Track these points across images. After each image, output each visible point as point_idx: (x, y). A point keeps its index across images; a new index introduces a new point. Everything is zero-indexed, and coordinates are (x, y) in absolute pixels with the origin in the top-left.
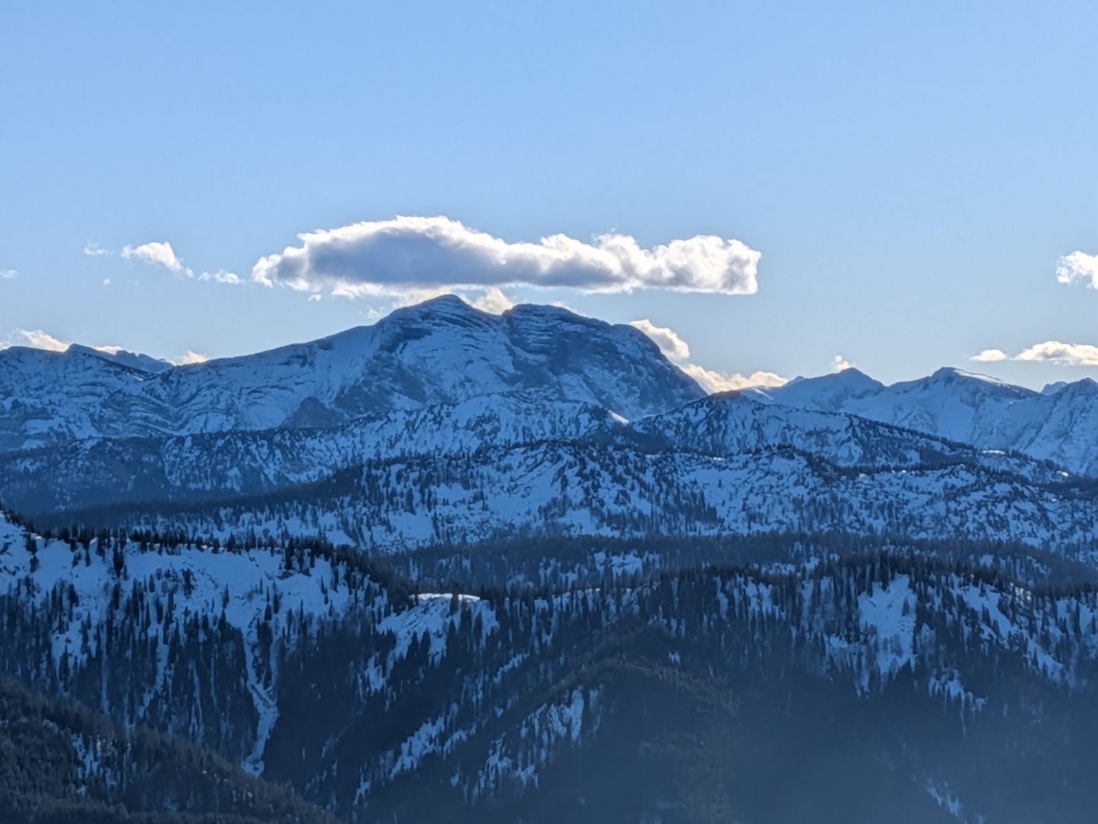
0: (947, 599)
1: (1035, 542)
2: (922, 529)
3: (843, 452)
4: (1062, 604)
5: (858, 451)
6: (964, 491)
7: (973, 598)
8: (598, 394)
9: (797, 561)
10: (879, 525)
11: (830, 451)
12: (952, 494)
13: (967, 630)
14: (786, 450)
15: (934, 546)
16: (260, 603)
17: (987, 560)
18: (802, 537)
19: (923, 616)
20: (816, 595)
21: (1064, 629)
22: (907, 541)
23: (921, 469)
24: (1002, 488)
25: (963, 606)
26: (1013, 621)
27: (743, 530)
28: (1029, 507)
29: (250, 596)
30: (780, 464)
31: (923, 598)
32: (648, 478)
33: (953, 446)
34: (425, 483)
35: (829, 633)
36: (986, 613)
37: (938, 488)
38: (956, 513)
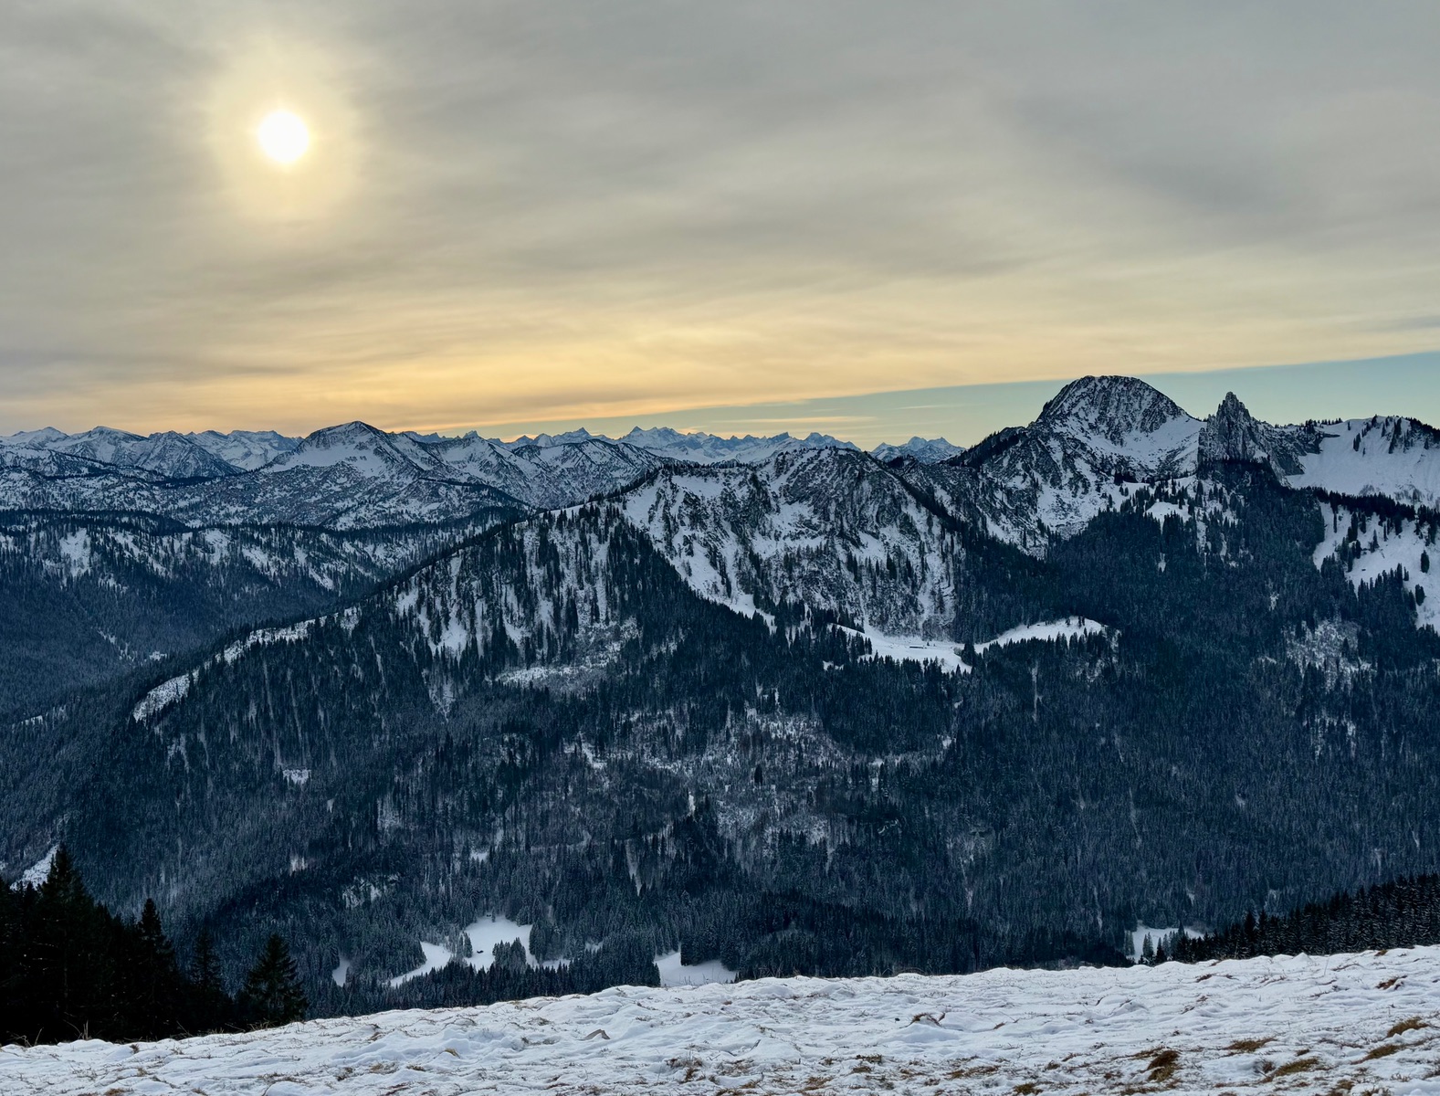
0: (107, 539)
1: (149, 510)
2: (90, 506)
3: (47, 469)
4: (165, 539)
5: (55, 469)
6: (113, 487)
7: (120, 538)
9: (25, 523)
10: (68, 505)
11: (41, 468)
12: (106, 488)
13: (117, 554)
14: (16, 468)
15: (98, 513)
17: (125, 519)
18: (27, 511)
19: (95, 548)
20: (37, 540)
21: (166, 551)
22: (84, 512)
23: (89, 476)
24: (131, 485)
25: (115, 542)
26: (140, 548)
28: (146, 493)
30: (14, 476)
31: (94, 539)
33: (105, 465)
35: (45, 558)
36: (127, 546)
37: (99, 485)
38: (108, 497)
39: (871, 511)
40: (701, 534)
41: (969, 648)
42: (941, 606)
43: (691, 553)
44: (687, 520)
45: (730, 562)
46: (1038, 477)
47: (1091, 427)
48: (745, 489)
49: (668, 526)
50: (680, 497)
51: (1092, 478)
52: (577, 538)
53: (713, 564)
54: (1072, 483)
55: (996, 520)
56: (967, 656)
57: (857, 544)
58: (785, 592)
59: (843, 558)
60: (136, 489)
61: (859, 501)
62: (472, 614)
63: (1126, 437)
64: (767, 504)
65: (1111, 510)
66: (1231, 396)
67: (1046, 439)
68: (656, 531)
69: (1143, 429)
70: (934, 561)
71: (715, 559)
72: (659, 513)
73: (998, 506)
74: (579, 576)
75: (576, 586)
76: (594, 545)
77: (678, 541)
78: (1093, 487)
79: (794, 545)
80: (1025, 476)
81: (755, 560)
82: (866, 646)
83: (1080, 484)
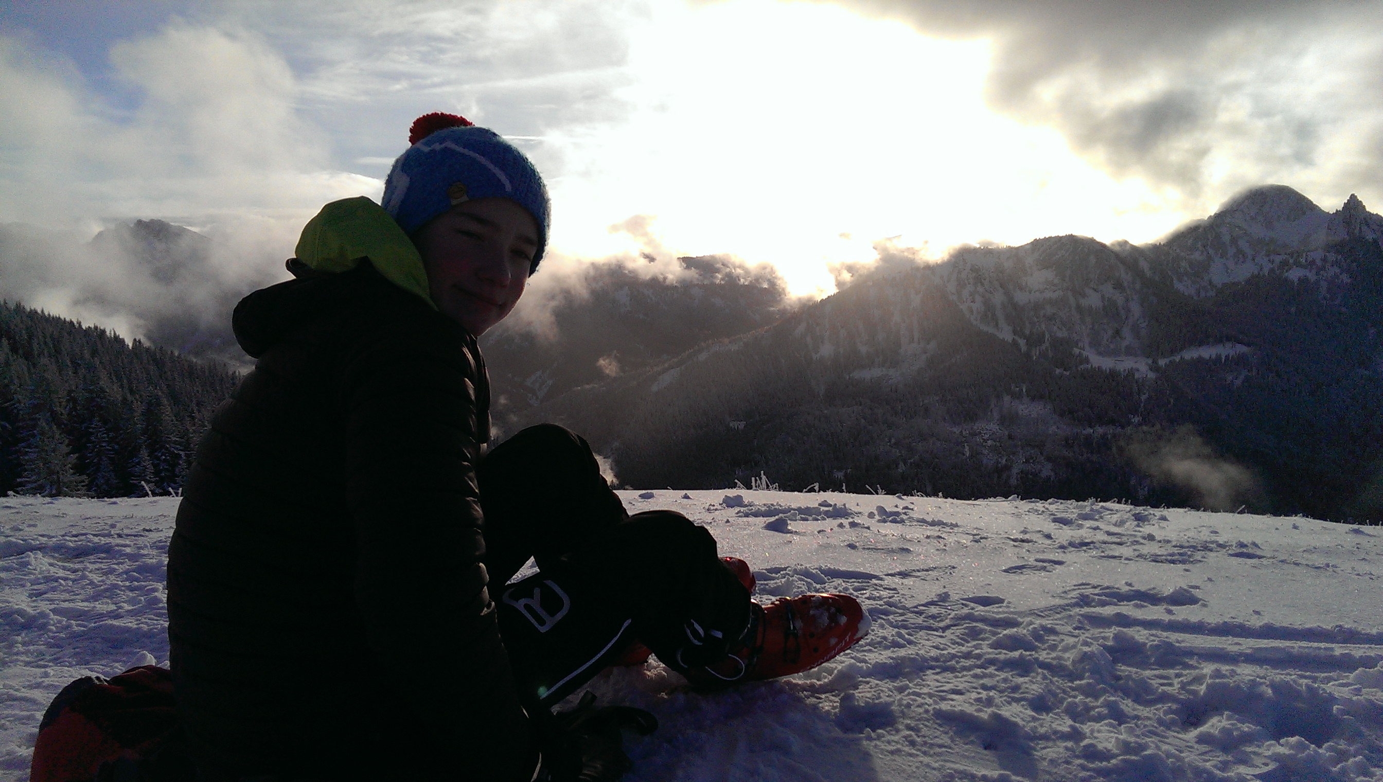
40: (981, 289)
41: (1155, 362)
42: (1138, 335)
45: (998, 307)
46: (1211, 251)
51: (1250, 253)
54: (1235, 255)
55: (1180, 281)
56: (1154, 368)
57: (1084, 295)
58: (1033, 325)
59: (1074, 304)
61: (1086, 268)
63: (1276, 225)
64: (1024, 271)
65: (1261, 273)
66: (1353, 197)
69: (1288, 220)
70: (1135, 306)
73: (1183, 271)
77: (965, 294)
78: (1250, 257)
79: (1040, 296)
80: (1202, 252)
81: (1014, 304)
82: (1087, 360)
83: (1240, 256)
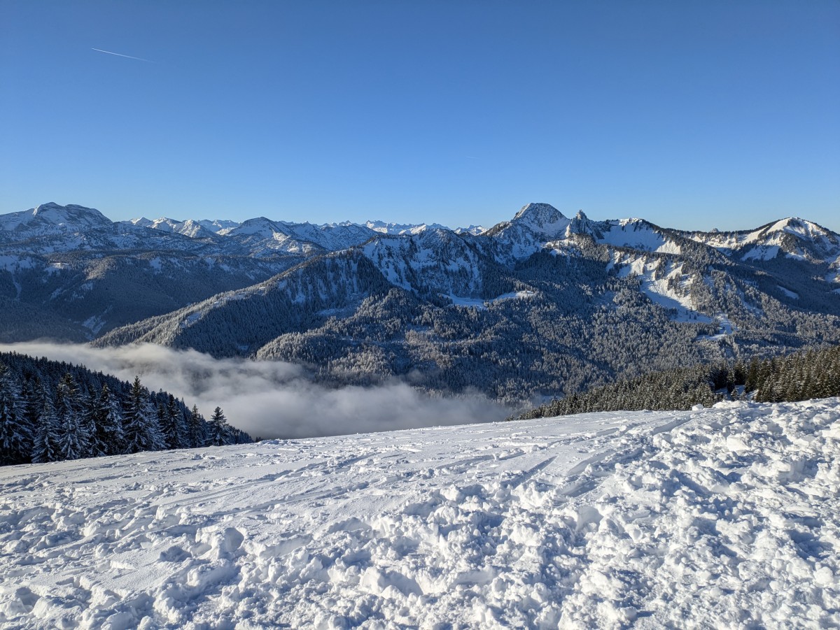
0: (167, 261)
2: (160, 248)
4: (190, 261)
6: (169, 241)
7: (172, 260)
8: (89, 222)
9: (136, 254)
10: (152, 247)
11: (141, 233)
12: (166, 241)
13: (172, 266)
14: (131, 233)
15: (163, 251)
16: (14, 266)
17: (174, 253)
18: (136, 250)
19: (163, 264)
20: (140, 261)
21: (191, 265)
22: (158, 250)
23: (160, 237)
24: (176, 240)
25: (170, 262)
26: (181, 264)
27: (124, 249)
28: (182, 243)
29: (12, 265)
30: (130, 236)
31: (163, 261)
32: (102, 239)
34: (51, 240)
35: (144, 268)
36: (175, 263)
39: (453, 252)
40: (392, 260)
42: (477, 287)
43: (388, 268)
44: (386, 255)
45: (402, 271)
46: (512, 239)
47: (532, 222)
48: (408, 244)
49: (379, 258)
50: (384, 247)
51: (532, 240)
52: (346, 262)
53: (396, 271)
54: (525, 242)
55: (498, 255)
57: (448, 264)
58: (422, 281)
59: (443, 269)
60: (177, 242)
61: (449, 248)
62: (307, 289)
63: (544, 225)
64: (416, 250)
65: (538, 252)
66: (581, 211)
67: (516, 225)
68: (375, 259)
69: (550, 222)
70: (475, 269)
71: (397, 270)
72: (376, 253)
73: (499, 250)
74: (347, 275)
75: (345, 279)
76: (352, 264)
77: (383, 263)
78: (532, 243)
79: (425, 264)
80: (508, 240)
81: (411, 270)
82: (450, 302)
83: (527, 242)
